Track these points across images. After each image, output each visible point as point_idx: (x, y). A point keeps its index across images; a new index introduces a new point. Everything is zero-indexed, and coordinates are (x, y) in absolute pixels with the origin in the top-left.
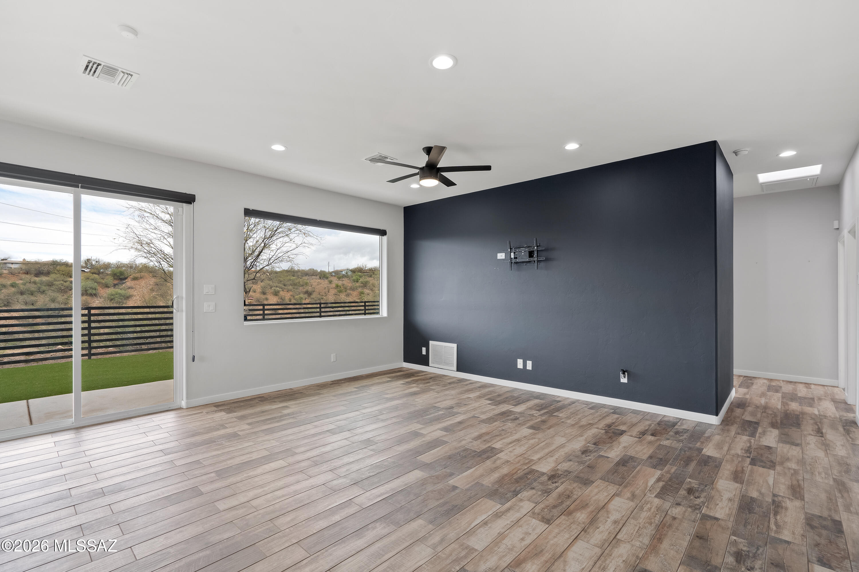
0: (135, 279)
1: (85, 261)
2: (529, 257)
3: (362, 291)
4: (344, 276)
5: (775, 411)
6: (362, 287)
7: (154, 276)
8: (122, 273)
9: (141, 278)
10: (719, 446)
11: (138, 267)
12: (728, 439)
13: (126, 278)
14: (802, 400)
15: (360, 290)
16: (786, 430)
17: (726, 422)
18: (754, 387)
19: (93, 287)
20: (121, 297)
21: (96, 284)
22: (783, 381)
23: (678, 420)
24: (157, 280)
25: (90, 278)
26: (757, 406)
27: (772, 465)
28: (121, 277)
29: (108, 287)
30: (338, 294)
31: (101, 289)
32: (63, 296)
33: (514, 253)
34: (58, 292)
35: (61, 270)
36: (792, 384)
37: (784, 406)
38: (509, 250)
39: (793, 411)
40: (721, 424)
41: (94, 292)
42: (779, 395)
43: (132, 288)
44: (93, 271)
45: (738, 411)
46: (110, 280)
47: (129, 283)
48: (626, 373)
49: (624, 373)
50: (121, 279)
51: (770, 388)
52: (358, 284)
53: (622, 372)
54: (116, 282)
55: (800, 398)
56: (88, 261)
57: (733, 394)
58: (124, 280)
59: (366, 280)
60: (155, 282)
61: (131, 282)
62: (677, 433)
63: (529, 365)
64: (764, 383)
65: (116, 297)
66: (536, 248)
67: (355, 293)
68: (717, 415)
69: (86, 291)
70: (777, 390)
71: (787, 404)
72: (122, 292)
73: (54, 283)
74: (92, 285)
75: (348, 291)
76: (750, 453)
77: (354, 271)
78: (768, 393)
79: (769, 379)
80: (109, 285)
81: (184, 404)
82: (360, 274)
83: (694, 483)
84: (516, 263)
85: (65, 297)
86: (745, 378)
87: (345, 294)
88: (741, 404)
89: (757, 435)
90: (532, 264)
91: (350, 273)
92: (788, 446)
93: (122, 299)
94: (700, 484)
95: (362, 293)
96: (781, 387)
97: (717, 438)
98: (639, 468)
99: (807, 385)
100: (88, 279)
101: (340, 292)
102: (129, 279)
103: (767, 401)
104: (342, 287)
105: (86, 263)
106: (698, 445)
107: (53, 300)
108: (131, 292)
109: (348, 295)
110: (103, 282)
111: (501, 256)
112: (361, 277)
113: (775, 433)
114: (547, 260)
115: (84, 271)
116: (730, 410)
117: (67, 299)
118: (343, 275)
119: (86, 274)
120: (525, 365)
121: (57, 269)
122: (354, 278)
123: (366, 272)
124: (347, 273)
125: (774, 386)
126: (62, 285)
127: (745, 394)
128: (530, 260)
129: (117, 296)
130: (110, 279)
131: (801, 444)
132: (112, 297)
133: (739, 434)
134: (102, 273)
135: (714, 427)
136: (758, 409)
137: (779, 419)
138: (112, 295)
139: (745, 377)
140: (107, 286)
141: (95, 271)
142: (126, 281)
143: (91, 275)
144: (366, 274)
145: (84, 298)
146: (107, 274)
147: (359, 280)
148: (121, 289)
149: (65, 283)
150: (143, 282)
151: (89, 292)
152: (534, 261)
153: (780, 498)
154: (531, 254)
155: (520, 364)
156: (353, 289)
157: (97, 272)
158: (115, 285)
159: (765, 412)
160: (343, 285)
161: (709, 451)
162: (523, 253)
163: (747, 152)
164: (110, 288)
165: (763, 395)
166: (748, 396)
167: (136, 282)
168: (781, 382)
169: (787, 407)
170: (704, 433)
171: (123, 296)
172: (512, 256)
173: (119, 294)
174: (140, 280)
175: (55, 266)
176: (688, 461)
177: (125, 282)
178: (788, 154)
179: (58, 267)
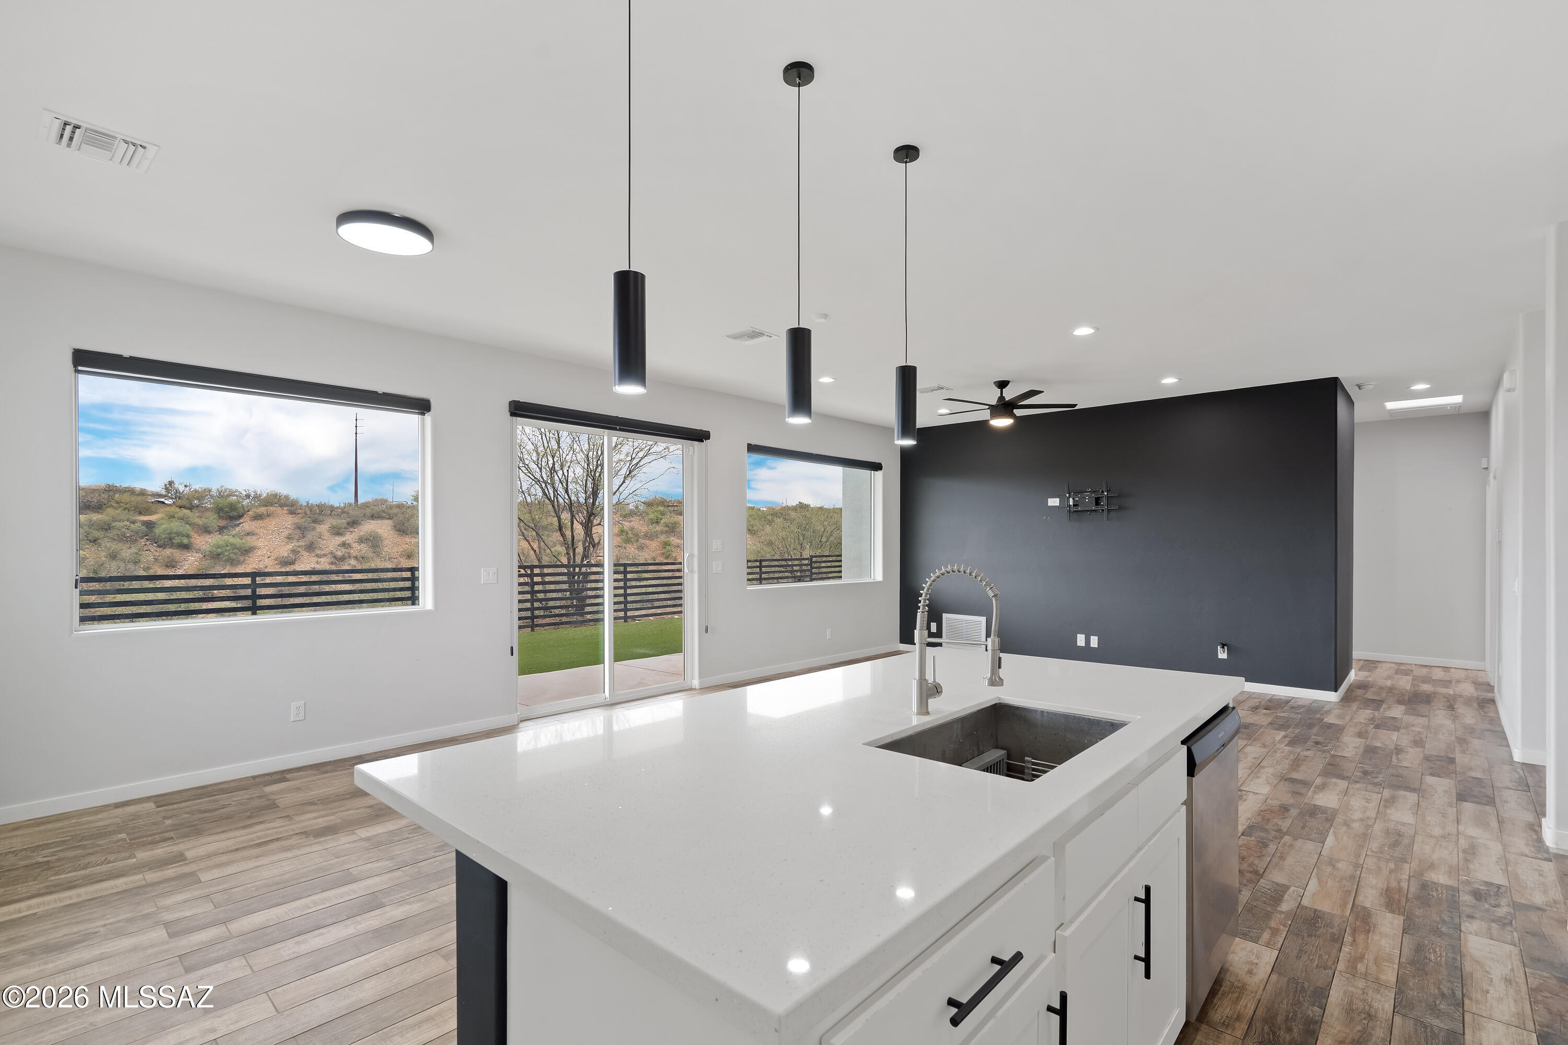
0: (258, 517)
1: (165, 485)
2: (1096, 505)
3: (667, 539)
4: (632, 514)
5: (1403, 691)
6: (666, 532)
7: (292, 513)
8: (232, 507)
9: (268, 516)
10: (1340, 717)
11: (260, 496)
12: (1349, 712)
13: (240, 516)
14: (1435, 682)
15: (663, 538)
16: (1414, 706)
17: (1347, 699)
18: (1378, 670)
19: (184, 533)
20: (235, 551)
21: (188, 526)
22: (1415, 665)
23: (1291, 699)
24: (297, 520)
25: (176, 515)
26: (1381, 687)
27: (1397, 729)
28: (231, 515)
29: (210, 533)
30: (624, 545)
31: (196, 536)
32: (130, 548)
33: (1073, 499)
34: (121, 540)
35: (123, 501)
36: (1427, 668)
37: (1414, 687)
38: (1068, 495)
39: (1424, 691)
40: (1341, 701)
41: (185, 541)
42: (1410, 678)
43: (253, 535)
44: (179, 502)
45: (1359, 692)
46: (212, 520)
47: (247, 525)
48: (1226, 647)
49: (1223, 648)
50: (232, 518)
51: (1397, 672)
52: (658, 528)
53: (1221, 645)
54: (223, 523)
55: (1434, 680)
56: (171, 486)
57: (1352, 676)
58: (236, 519)
59: (672, 520)
60: (295, 524)
61: (251, 523)
62: (1292, 708)
63: (1094, 642)
64: (1391, 667)
65: (226, 550)
66: (1106, 493)
67: (654, 544)
68: (1336, 691)
69: (170, 539)
70: (1406, 673)
71: (1418, 686)
72: (236, 541)
73: (113, 524)
74: (181, 529)
75: (641, 541)
76: (1375, 722)
77: (649, 504)
78: (1395, 676)
79: (1397, 663)
80: (211, 529)
81: (696, 683)
82: (661, 508)
83: (1320, 739)
84: (1075, 513)
85: (134, 550)
86: (1366, 662)
87: (635, 545)
88: (1362, 686)
89: (1382, 709)
90: (1099, 513)
91: (642, 508)
92: (1414, 717)
93: (236, 554)
94: (1326, 739)
95: (666, 544)
96: (1412, 671)
97: (1337, 711)
98: (1261, 730)
99: (1446, 669)
100: (173, 517)
101: (628, 541)
102: (246, 518)
103: (1394, 683)
104: (630, 533)
105: (166, 489)
106: (1318, 716)
107: (113, 556)
108: (251, 541)
109: (641, 548)
110: (201, 523)
111: (1054, 502)
112: (663, 514)
113: (1402, 708)
114: (1121, 508)
115: (163, 503)
116: (1350, 689)
117: (137, 553)
118: (631, 510)
119: (168, 509)
120: (1088, 641)
121: (116, 498)
122: (651, 516)
123: (672, 506)
124: (637, 507)
125: (1403, 670)
126: (128, 529)
127: (1367, 677)
128: (1097, 509)
129: (228, 548)
130: (212, 518)
131: (1429, 716)
132: (219, 550)
133: (1361, 709)
134: (197, 507)
135: (1333, 704)
136: (1384, 690)
137: (1406, 698)
138: (219, 547)
139: (1366, 660)
140: (206, 530)
141: (184, 502)
142: (241, 521)
143: (178, 509)
144: (672, 509)
145: (168, 553)
146: (207, 509)
147: (661, 519)
148: (234, 536)
149: (132, 525)
150: (272, 524)
151: (176, 542)
152: (1103, 510)
153: (1402, 747)
154: (1097, 501)
155: (1081, 640)
156: (650, 536)
157: (188, 505)
158: (221, 530)
159: (1391, 692)
160: (632, 529)
161: (1330, 719)
162: (1087, 499)
163: (1372, 387)
164: (212, 534)
165: (1389, 677)
166: (1370, 679)
167: (259, 522)
168: (1414, 666)
169: (1417, 689)
170: (1323, 707)
171: (239, 549)
172: (1071, 503)
173: (231, 545)
174: (267, 520)
175: (111, 493)
176: (1311, 726)
177: (240, 524)
178: (1420, 387)
179: (117, 496)
